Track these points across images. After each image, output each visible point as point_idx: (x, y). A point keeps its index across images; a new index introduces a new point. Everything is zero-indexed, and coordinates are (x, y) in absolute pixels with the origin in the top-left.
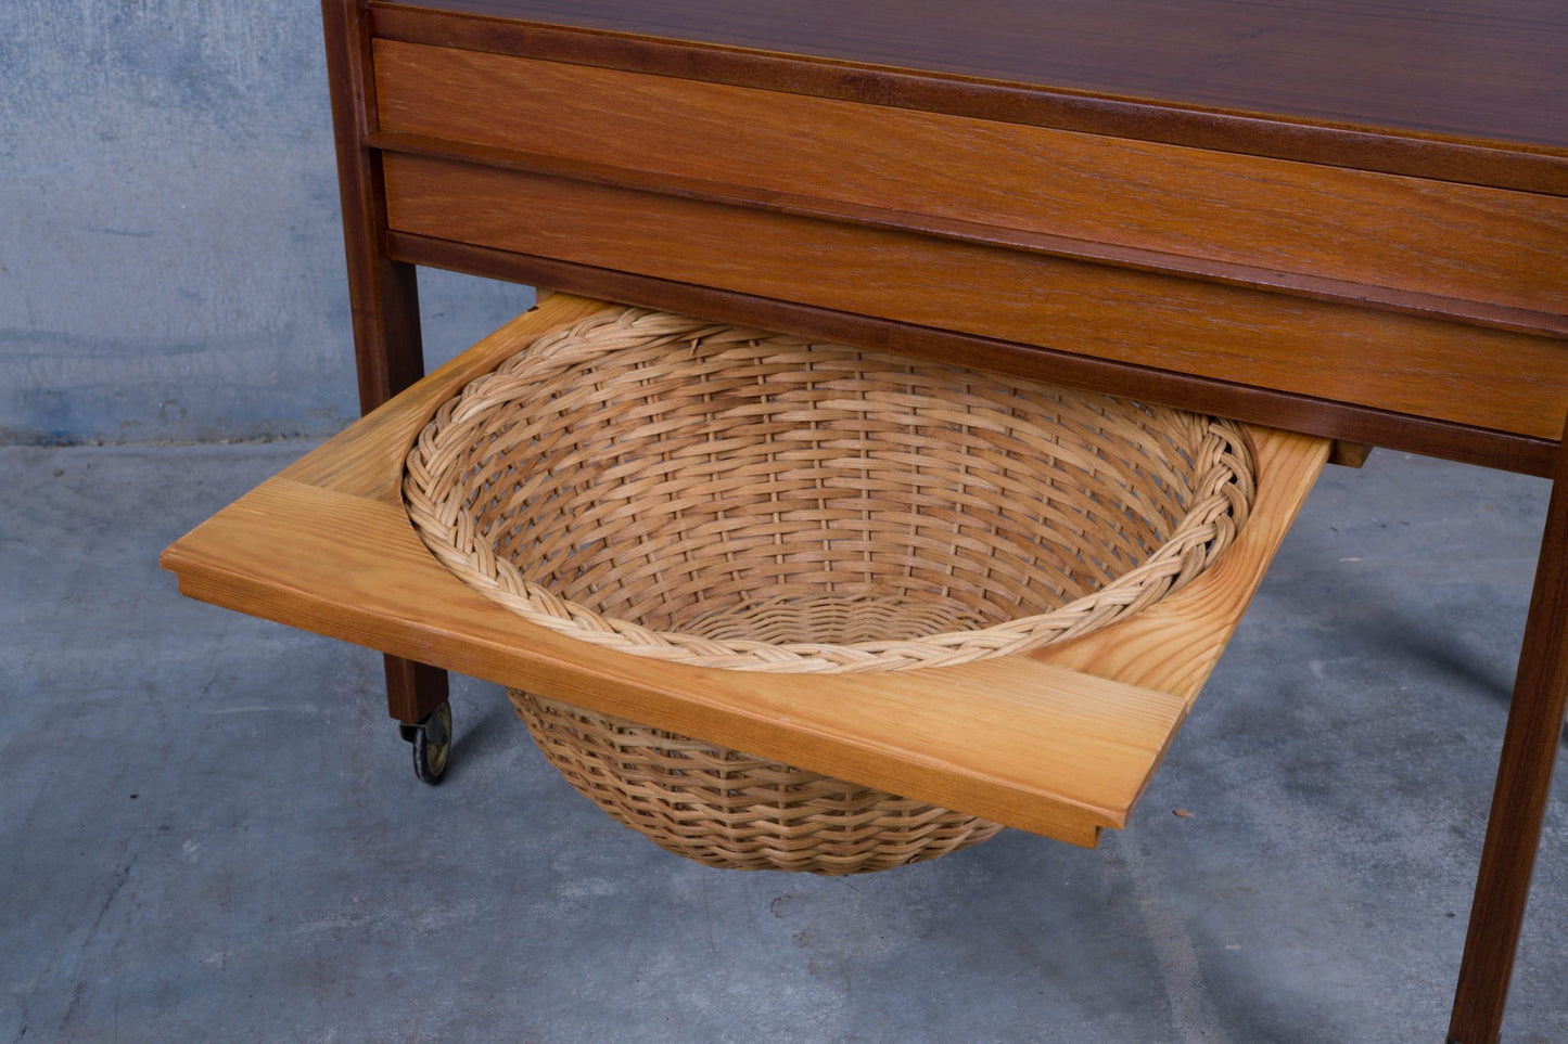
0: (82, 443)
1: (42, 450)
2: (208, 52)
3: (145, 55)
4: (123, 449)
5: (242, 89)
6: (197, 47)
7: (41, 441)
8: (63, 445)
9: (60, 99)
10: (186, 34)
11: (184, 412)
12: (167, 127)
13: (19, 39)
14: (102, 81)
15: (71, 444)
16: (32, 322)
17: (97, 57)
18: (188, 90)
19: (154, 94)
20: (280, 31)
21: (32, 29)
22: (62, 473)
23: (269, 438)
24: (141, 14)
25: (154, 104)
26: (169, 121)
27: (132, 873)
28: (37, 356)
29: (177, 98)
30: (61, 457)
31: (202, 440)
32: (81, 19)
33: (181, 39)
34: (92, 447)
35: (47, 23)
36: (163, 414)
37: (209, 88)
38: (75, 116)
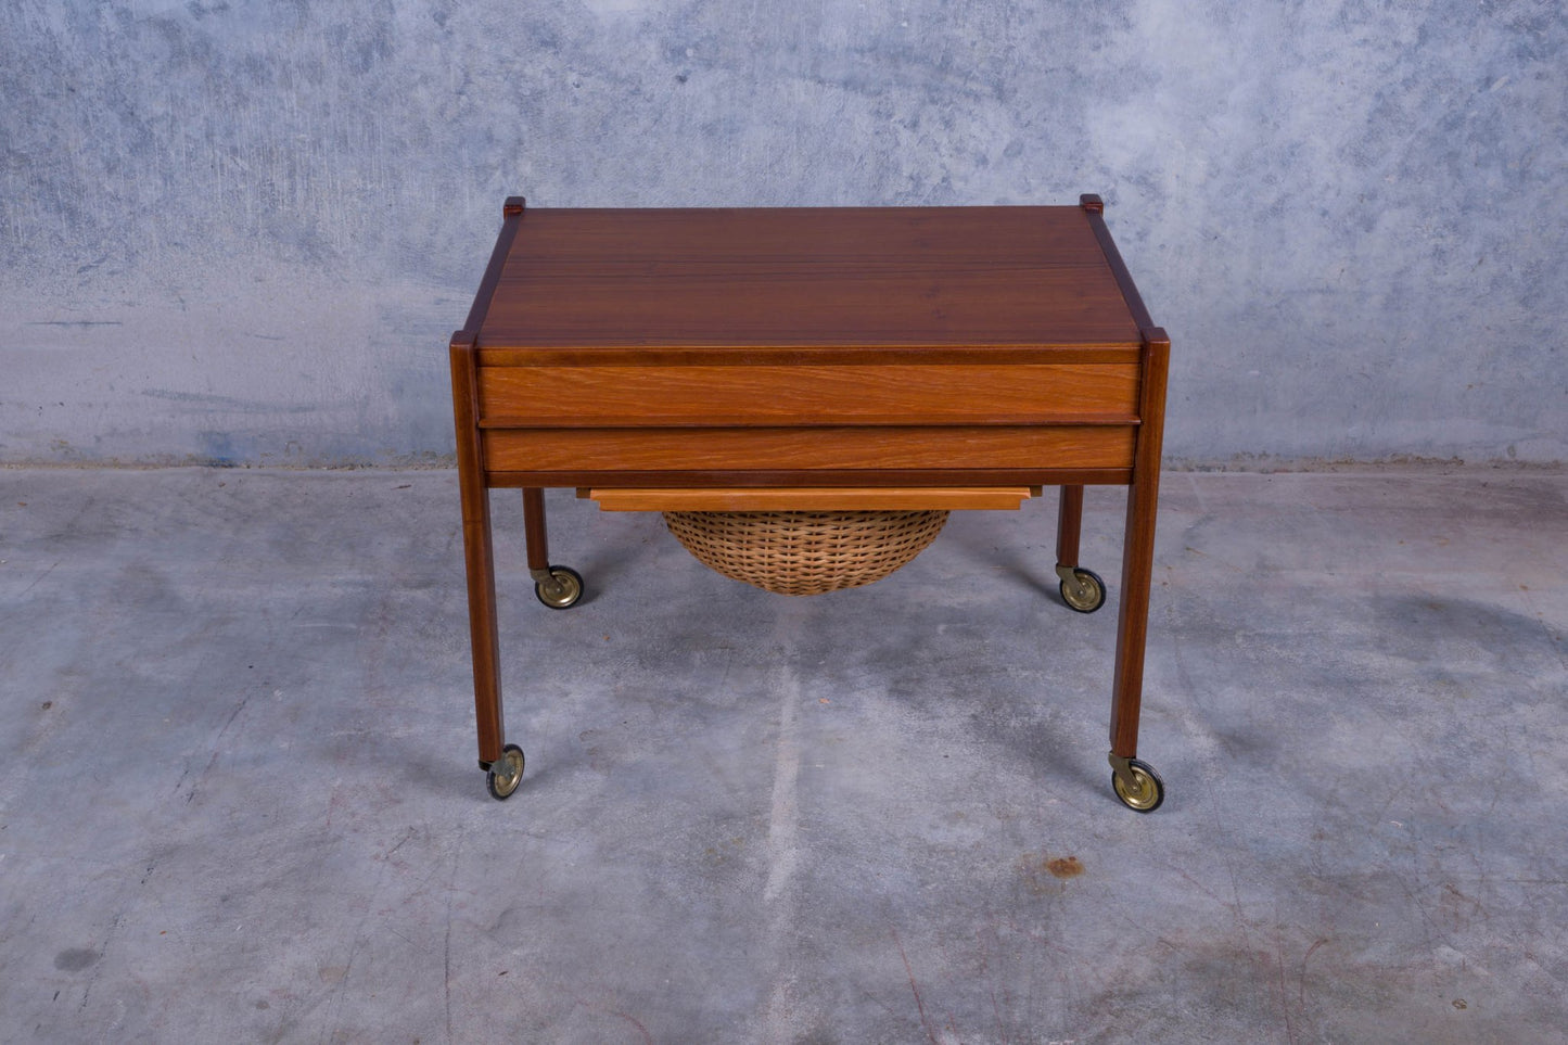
0: (237, 466)
1: (213, 470)
2: (320, 230)
3: (283, 231)
4: (264, 470)
5: (340, 252)
6: (314, 227)
7: (213, 464)
8: (226, 467)
9: (231, 257)
10: (308, 220)
11: (300, 448)
12: (294, 274)
13: (208, 221)
14: (257, 247)
15: (231, 466)
16: (210, 390)
17: (254, 232)
18: (308, 254)
19: (287, 255)
20: (363, 218)
21: (216, 216)
22: (224, 484)
23: (353, 467)
24: (281, 207)
26: (296, 271)
28: (212, 411)
29: (301, 258)
30: (224, 474)
31: (311, 467)
32: (245, 210)
33: (304, 222)
34: (243, 469)
35: (225, 212)
36: (287, 450)
37: (320, 252)
38: (240, 267)
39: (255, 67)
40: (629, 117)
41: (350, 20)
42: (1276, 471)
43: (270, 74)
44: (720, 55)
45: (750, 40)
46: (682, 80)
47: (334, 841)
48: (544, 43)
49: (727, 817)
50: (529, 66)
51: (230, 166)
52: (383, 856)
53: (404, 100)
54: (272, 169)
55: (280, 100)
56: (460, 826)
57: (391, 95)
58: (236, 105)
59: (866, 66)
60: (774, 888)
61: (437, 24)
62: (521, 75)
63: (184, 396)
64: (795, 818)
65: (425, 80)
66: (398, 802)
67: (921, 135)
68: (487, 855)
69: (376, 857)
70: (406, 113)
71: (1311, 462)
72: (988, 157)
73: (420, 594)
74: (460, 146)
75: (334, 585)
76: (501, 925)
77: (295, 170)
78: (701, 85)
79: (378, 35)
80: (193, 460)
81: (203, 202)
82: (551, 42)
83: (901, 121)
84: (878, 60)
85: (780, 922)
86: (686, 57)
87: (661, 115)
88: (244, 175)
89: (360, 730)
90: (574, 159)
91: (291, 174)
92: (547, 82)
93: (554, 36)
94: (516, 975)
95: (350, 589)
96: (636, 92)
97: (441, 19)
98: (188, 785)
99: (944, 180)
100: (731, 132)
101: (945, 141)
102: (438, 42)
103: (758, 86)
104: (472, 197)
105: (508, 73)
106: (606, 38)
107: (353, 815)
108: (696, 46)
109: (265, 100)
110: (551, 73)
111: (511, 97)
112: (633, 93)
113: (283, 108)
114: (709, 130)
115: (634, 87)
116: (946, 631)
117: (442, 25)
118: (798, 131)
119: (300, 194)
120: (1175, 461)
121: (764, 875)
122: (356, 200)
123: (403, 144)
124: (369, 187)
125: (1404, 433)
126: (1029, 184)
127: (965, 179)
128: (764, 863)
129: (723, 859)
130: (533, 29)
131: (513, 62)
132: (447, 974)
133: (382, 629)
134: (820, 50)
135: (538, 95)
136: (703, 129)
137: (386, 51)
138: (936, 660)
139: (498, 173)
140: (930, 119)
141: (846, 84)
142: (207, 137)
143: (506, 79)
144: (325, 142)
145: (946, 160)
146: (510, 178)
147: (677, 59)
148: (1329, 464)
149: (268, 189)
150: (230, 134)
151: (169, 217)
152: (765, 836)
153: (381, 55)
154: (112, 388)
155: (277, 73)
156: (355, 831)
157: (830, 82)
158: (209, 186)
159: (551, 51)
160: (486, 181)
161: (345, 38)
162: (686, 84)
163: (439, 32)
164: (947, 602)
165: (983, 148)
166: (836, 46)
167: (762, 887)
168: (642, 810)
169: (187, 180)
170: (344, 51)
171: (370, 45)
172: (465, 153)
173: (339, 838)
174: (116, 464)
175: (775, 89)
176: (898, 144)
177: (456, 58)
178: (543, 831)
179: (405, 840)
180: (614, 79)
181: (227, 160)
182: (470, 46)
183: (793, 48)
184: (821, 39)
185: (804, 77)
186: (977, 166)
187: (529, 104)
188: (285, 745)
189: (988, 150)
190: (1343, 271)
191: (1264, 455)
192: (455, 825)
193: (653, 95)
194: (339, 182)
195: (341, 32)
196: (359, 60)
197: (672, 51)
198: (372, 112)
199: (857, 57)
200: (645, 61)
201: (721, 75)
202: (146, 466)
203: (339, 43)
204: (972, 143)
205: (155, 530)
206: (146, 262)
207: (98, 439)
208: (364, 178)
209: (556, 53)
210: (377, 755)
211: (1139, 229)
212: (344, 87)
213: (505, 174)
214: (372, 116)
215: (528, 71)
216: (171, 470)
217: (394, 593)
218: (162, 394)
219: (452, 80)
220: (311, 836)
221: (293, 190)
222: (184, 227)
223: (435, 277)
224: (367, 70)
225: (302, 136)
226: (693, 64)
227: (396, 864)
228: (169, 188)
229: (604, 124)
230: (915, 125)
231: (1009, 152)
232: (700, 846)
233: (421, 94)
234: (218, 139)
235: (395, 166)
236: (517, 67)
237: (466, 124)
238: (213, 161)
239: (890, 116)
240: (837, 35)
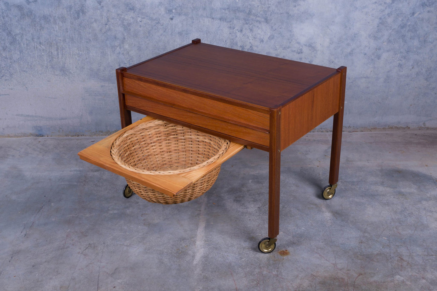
0: (44, 136)
1: (37, 137)
3: (55, 67)
4: (51, 137)
5: (72, 72)
6: (65, 65)
7: (37, 136)
8: (41, 136)
9: (41, 74)
10: (63, 63)
11: (63, 131)
12: (59, 79)
13: (33, 64)
14: (48, 71)
15: (43, 136)
16: (36, 114)
17: (47, 67)
18: (63, 73)
19: (57, 74)
20: (79, 62)
21: (36, 62)
22: (40, 142)
23: (78, 136)
24: (54, 59)
26: (60, 78)
28: (36, 120)
29: (61, 74)
30: (40, 139)
31: (66, 136)
32: (44, 60)
33: (62, 64)
34: (46, 137)
35: (38, 61)
36: (59, 131)
37: (66, 72)
38: (43, 77)
39: (46, 18)
40: (156, 30)
41: (73, 4)
42: (353, 132)
43: (50, 20)
44: (183, 11)
45: (192, 6)
46: (172, 19)
47: (67, 248)
48: (131, 9)
49: (183, 239)
50: (126, 16)
51: (39, 48)
52: (81, 252)
53: (90, 27)
54: (51, 48)
55: (53, 28)
56: (104, 243)
57: (86, 26)
58: (40, 30)
59: (226, 14)
60: (196, 260)
61: (98, 4)
62: (124, 19)
63: (28, 116)
64: (204, 239)
65: (96, 21)
66: (86, 236)
67: (243, 34)
68: (111, 252)
69: (79, 253)
70: (91, 31)
71: (363, 129)
72: (264, 40)
73: (96, 173)
74: (107, 40)
75: (71, 171)
76: (115, 273)
77: (58, 49)
78: (177, 20)
79: (81, 8)
80: (31, 135)
81: (32, 59)
82: (133, 9)
83: (237, 30)
84: (230, 12)
85: (198, 271)
86: (173, 13)
87: (166, 30)
88: (44, 50)
89: (76, 215)
90: (141, 43)
91: (57, 50)
92: (132, 21)
93: (133, 7)
94: (118, 288)
95: (75, 172)
96: (158, 23)
97: (100, 3)
98: (24, 232)
99: (250, 47)
100: (187, 34)
101: (251, 35)
102: (99, 10)
103: (194, 21)
104: (111, 55)
105: (120, 18)
106: (149, 8)
107: (73, 240)
108: (176, 9)
109: (49, 28)
110: (133, 18)
111: (121, 25)
112: (157, 23)
113: (54, 30)
114: (180, 34)
115: (157, 22)
116: (251, 182)
117: (100, 5)
118: (207, 33)
119: (60, 56)
120: (323, 129)
121: (194, 257)
122: (76, 57)
123: (90, 40)
124: (80, 53)
125: (391, 119)
126: (276, 48)
127: (257, 47)
128: (194, 253)
129: (182, 252)
130: (127, 5)
131: (121, 15)
132: (98, 288)
133: (84, 184)
134: (212, 9)
135: (129, 24)
136: (179, 33)
137: (84, 13)
138: (248, 191)
139: (118, 48)
140: (246, 29)
141: (220, 19)
142: (32, 39)
143: (119, 20)
144: (67, 40)
145: (251, 41)
146: (122, 49)
147: (170, 13)
148: (369, 129)
149: (51, 54)
150: (39, 38)
151: (22, 63)
152: (195, 245)
153: (83, 14)
154: (7, 114)
155: (52, 20)
156: (73, 245)
157: (216, 18)
158: (33, 54)
159: (133, 11)
160: (115, 50)
161: (72, 9)
162: (173, 20)
163: (99, 7)
164: (252, 173)
165: (262, 37)
166: (217, 8)
167: (193, 260)
168: (158, 237)
169: (27, 52)
170: (72, 13)
171: (79, 11)
172: (108, 42)
173: (68, 247)
174: (9, 136)
175: (199, 21)
176: (236, 37)
177: (105, 14)
178: (129, 244)
179: (88, 247)
180: (152, 19)
181: (38, 46)
182: (108, 11)
183: (205, 9)
184: (213, 6)
185: (208, 17)
186: (260, 43)
187: (127, 27)
188: (54, 220)
189: (263, 38)
190: (371, 71)
191: (350, 127)
192: (103, 243)
193: (163, 24)
194: (71, 52)
195: (70, 7)
196: (76, 15)
197: (168, 11)
198: (80, 31)
199: (223, 11)
200: (161, 14)
201: (183, 17)
202: (17, 136)
203: (70, 11)
204: (258, 36)
205: (19, 156)
206: (16, 76)
207: (4, 129)
208: (79, 51)
209: (134, 12)
210: (81, 222)
211: (309, 60)
212: (72, 23)
213: (120, 48)
214: (80, 32)
215: (126, 17)
216: (25, 138)
217: (88, 173)
218: (22, 115)
219: (104, 21)
220: (60, 247)
221: (58, 54)
222: (26, 66)
223: (100, 79)
224: (78, 18)
225: (60, 38)
226: (175, 14)
227: (84, 255)
228: (21, 55)
229: (149, 32)
230: (241, 31)
231: (270, 38)
232: (175, 248)
233: (95, 25)
234: (35, 40)
235: (88, 47)
236: (123, 16)
237: (108, 34)
238: (34, 46)
239: (234, 28)
240: (217, 4)
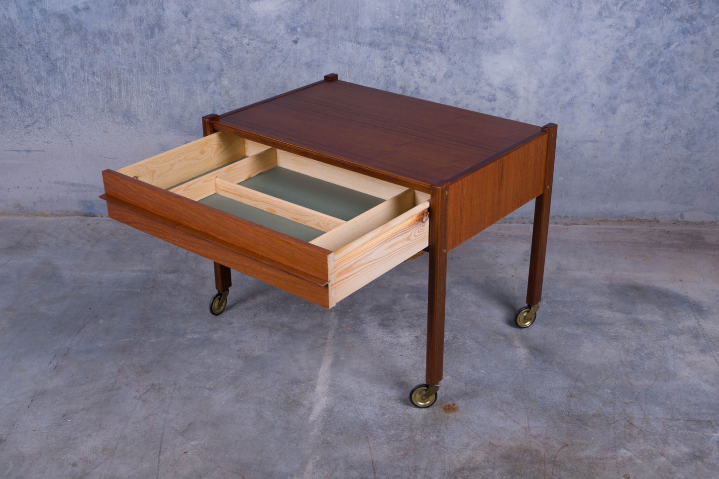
0: (97, 216)
1: (85, 217)
2: (132, 110)
3: (116, 110)
5: (142, 120)
6: (130, 108)
7: (87, 215)
8: (91, 217)
9: (93, 121)
10: (127, 105)
12: (121, 130)
13: (82, 105)
14: (104, 117)
15: (94, 216)
16: (84, 182)
17: (103, 110)
18: (127, 120)
19: (118, 121)
20: (152, 105)
21: (86, 103)
22: (89, 225)
24: (115, 99)
25: (118, 123)
26: (122, 128)
27: (86, 326)
28: (85, 191)
29: (124, 122)
30: (90, 220)
32: (99, 100)
33: (125, 106)
34: (100, 218)
35: (90, 101)
37: (133, 119)
38: (97, 126)
39: (102, 35)
40: (272, 59)
41: (145, 14)
42: (571, 224)
43: (109, 39)
44: (313, 30)
45: (326, 24)
46: (296, 42)
47: (117, 390)
48: (233, 25)
49: (297, 382)
50: (226, 35)
51: (92, 80)
53: (169, 51)
54: (110, 82)
55: (114, 51)
57: (164, 48)
58: (94, 52)
59: (380, 36)
61: (184, 16)
62: (222, 40)
63: (72, 184)
65: (179, 41)
66: (148, 372)
67: (405, 68)
68: (185, 397)
69: (135, 397)
70: (171, 57)
71: (588, 220)
72: (436, 78)
74: (195, 72)
75: (133, 271)
77: (121, 82)
78: (304, 44)
79: (158, 21)
80: (77, 213)
81: (80, 97)
82: (236, 25)
83: (396, 62)
84: (385, 33)
86: (298, 32)
87: (286, 58)
88: (98, 84)
89: (136, 338)
90: (247, 78)
91: (119, 84)
92: (234, 43)
93: (237, 22)
94: (191, 453)
95: (140, 273)
96: (275, 47)
97: (186, 14)
99: (416, 90)
100: (318, 66)
101: (416, 71)
102: (184, 25)
103: (330, 45)
104: (201, 95)
105: (216, 38)
106: (261, 23)
108: (302, 27)
109: (107, 50)
110: (236, 39)
111: (218, 50)
112: (273, 48)
113: (115, 54)
114: (308, 65)
115: (274, 45)
117: (186, 17)
118: (349, 66)
119: (123, 93)
122: (148, 96)
123: (170, 71)
124: (154, 90)
125: (631, 207)
126: (455, 91)
127: (426, 89)
130: (227, 18)
131: (219, 34)
132: (160, 453)
133: (152, 292)
134: (358, 28)
135: (230, 48)
136: (306, 64)
137: (161, 28)
138: (402, 310)
139: (213, 84)
140: (409, 61)
141: (371, 44)
142: (81, 67)
143: (215, 41)
144: (134, 70)
145: (417, 79)
146: (218, 86)
147: (293, 33)
148: (596, 221)
149: (109, 91)
150: (91, 66)
151: (65, 103)
153: (159, 30)
154: (40, 180)
155: (112, 38)
156: (128, 385)
157: (363, 43)
158: (82, 89)
159: (236, 29)
160: (207, 88)
161: (142, 23)
162: (298, 44)
163: (185, 20)
164: (411, 283)
165: (434, 74)
166: (366, 27)
168: (258, 378)
169: (72, 87)
170: (143, 28)
171: (153, 25)
172: (197, 75)
173: (120, 388)
174: (42, 215)
175: (338, 47)
176: (395, 72)
177: (193, 32)
178: (212, 387)
179: (149, 390)
180: (265, 41)
181: (90, 77)
182: (199, 27)
183: (346, 28)
184: (359, 23)
185: (351, 41)
186: (431, 83)
187: (226, 53)
189: (436, 75)
190: (601, 132)
191: (566, 217)
193: (283, 49)
194: (141, 88)
195: (141, 20)
196: (149, 32)
197: (291, 29)
198: (155, 56)
199: (375, 32)
200: (279, 34)
201: (313, 40)
202: (56, 216)
203: (140, 25)
204: (429, 72)
205: (56, 245)
206: (55, 123)
207: (35, 203)
208: (152, 86)
209: (238, 30)
210: (142, 350)
211: (506, 113)
212: (143, 44)
213: (216, 84)
214: (155, 58)
215: (226, 38)
216: (67, 217)
217: (159, 275)
218: (63, 183)
219: (191, 42)
220: (107, 387)
221: (120, 91)
222: (71, 108)
223: (184, 131)
224: (153, 37)
225: (124, 67)
226: (300, 35)
228: (65, 90)
229: (260, 62)
230: (402, 63)
231: (446, 76)
232: (283, 395)
233: (177, 48)
234: (86, 68)
235: (166, 81)
236: (220, 36)
237: (198, 62)
238: (84, 78)
239: (391, 59)
240: (366, 22)
